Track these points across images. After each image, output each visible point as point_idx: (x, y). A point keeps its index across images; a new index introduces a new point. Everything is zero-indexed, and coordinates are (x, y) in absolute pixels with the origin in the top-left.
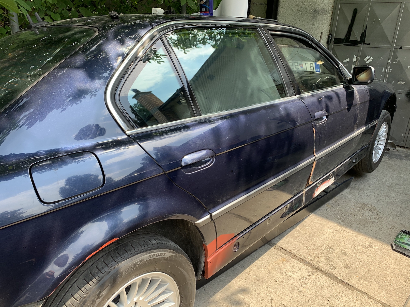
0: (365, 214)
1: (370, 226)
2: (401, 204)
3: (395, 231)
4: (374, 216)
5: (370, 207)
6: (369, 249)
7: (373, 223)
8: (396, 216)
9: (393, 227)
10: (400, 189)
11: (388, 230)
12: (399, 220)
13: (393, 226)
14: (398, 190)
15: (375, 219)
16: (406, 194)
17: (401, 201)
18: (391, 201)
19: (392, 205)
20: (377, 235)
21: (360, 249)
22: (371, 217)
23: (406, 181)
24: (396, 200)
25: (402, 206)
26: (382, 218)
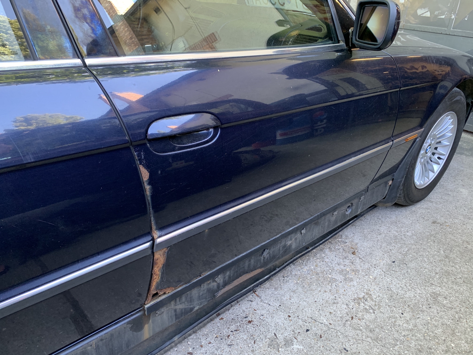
0: (327, 260)
1: (319, 289)
2: (413, 242)
3: (366, 307)
4: (342, 267)
5: (346, 246)
6: (280, 349)
7: (333, 281)
8: (389, 269)
9: (366, 297)
10: (429, 211)
11: (353, 303)
12: (388, 280)
13: (367, 294)
14: (424, 211)
15: (341, 272)
16: (434, 222)
17: (416, 235)
18: (397, 234)
19: (393, 244)
20: (321, 312)
21: (260, 348)
22: (336, 268)
23: (449, 194)
24: (408, 234)
25: (414, 247)
26: (356, 271)
